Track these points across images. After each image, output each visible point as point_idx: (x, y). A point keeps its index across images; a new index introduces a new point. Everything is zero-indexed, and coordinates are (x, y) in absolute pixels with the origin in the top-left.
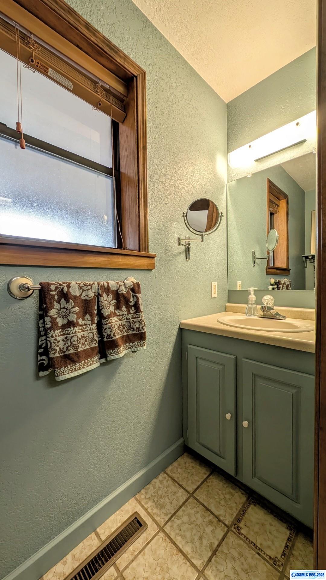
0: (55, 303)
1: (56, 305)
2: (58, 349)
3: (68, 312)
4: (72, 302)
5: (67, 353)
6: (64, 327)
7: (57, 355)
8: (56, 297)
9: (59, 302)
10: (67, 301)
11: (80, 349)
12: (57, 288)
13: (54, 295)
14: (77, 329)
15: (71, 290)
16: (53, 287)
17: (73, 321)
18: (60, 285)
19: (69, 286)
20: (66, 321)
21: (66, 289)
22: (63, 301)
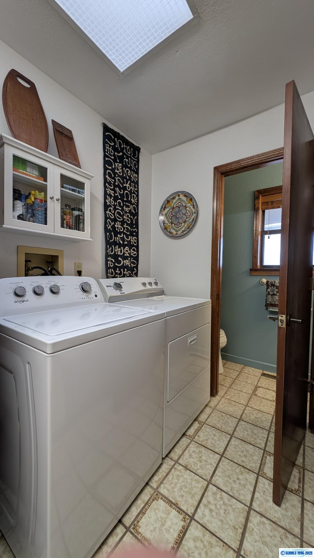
0: (270, 287)
1: (270, 288)
2: (269, 301)
3: (273, 291)
4: (275, 288)
5: (272, 303)
6: (272, 295)
7: (269, 303)
8: (270, 285)
9: (271, 287)
10: (274, 287)
11: (276, 303)
12: (271, 283)
13: (269, 285)
14: (276, 296)
15: (275, 284)
16: (269, 282)
17: (275, 294)
18: (272, 282)
19: (275, 282)
20: (273, 293)
21: (274, 283)
22: (272, 287)
